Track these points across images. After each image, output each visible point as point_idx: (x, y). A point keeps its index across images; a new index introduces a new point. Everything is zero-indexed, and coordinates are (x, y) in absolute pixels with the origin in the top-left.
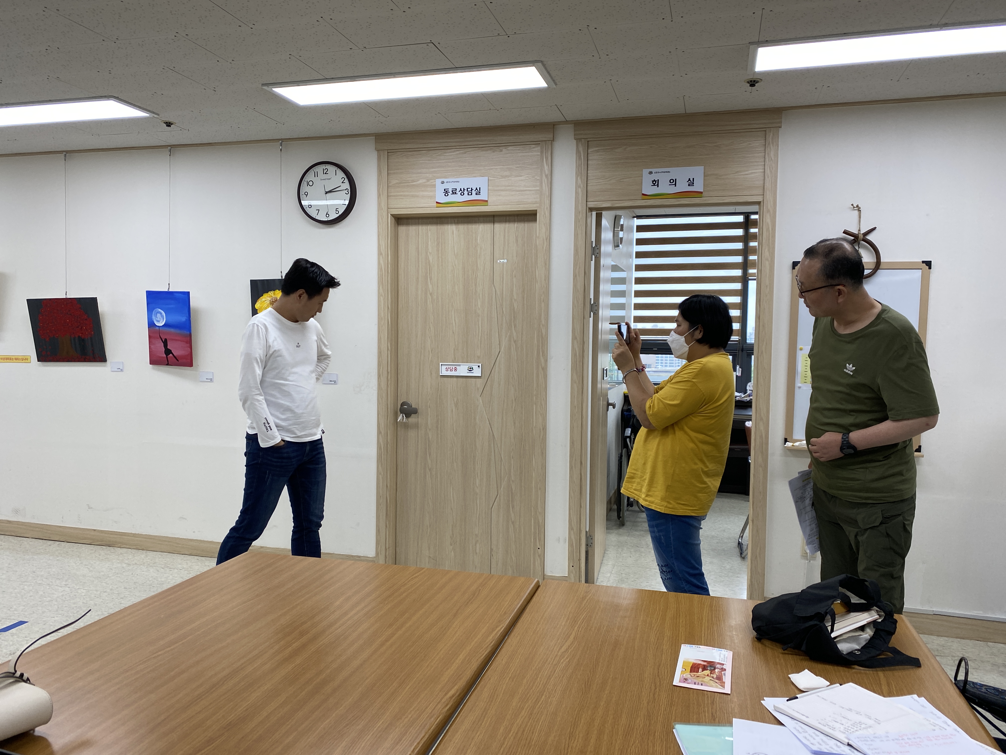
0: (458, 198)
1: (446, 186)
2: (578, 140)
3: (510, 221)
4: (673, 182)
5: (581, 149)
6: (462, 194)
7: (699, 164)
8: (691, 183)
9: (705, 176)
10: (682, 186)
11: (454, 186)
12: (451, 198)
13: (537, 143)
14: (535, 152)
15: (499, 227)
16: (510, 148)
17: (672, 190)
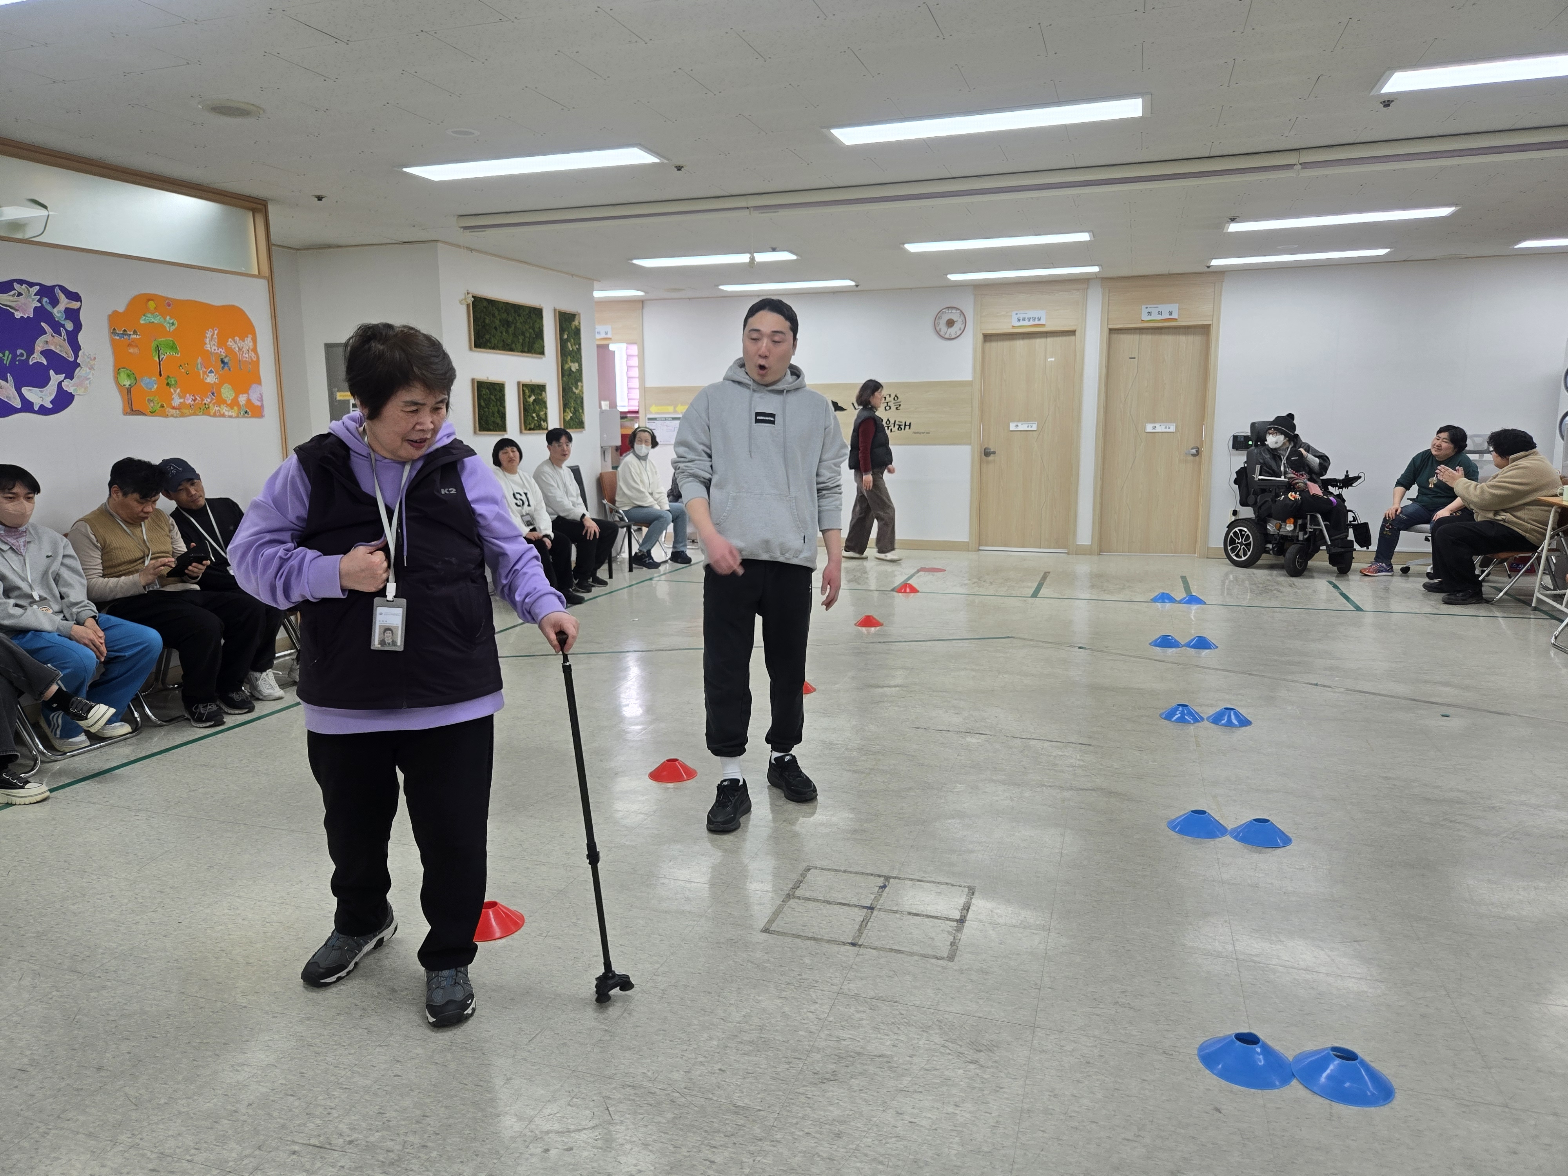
0: (1026, 323)
1: (1018, 316)
3: (1058, 336)
4: (1160, 313)
5: (1105, 294)
6: (1029, 320)
7: (1175, 303)
8: (1171, 314)
9: (1179, 309)
10: (1166, 316)
11: (1024, 316)
12: (1022, 323)
13: (1079, 291)
14: (1077, 295)
15: (1050, 340)
16: (1060, 293)
17: (1159, 317)
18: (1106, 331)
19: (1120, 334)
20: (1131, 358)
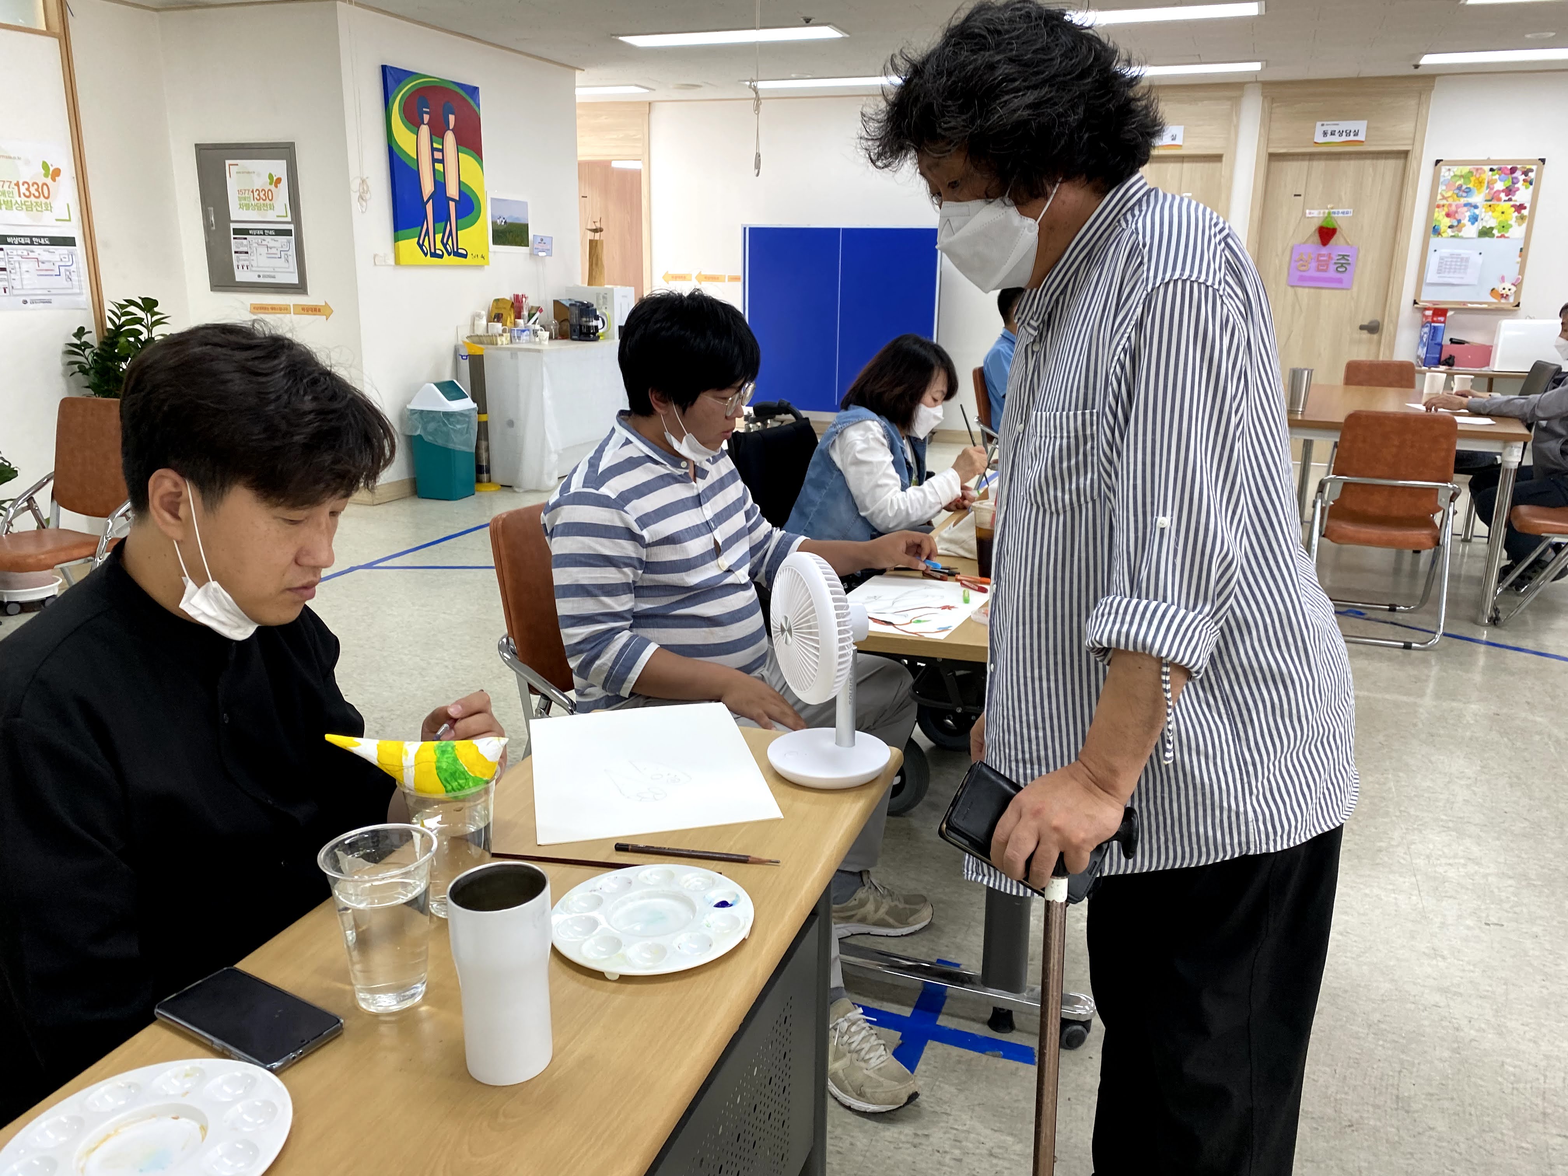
2: (1265, 97)
3: (1197, 162)
5: (1266, 105)
7: (1363, 119)
13: (1229, 99)
14: (1225, 106)
15: (1187, 166)
16: (1205, 102)
18: (1264, 158)
19: (1284, 160)
20: (1295, 195)
